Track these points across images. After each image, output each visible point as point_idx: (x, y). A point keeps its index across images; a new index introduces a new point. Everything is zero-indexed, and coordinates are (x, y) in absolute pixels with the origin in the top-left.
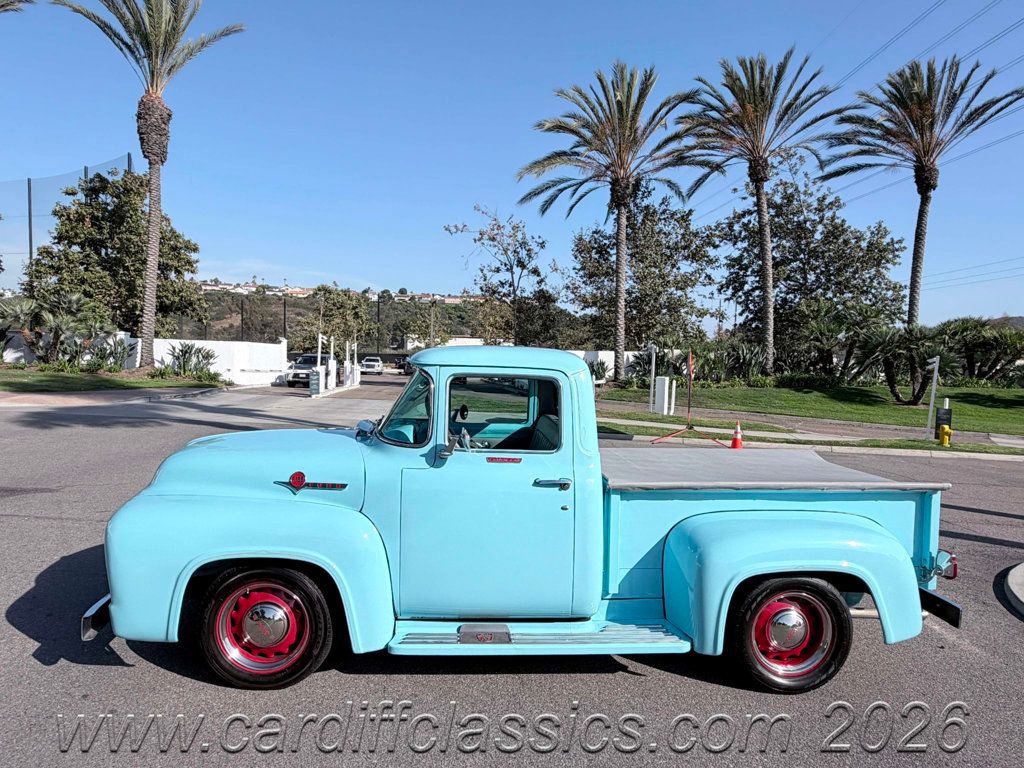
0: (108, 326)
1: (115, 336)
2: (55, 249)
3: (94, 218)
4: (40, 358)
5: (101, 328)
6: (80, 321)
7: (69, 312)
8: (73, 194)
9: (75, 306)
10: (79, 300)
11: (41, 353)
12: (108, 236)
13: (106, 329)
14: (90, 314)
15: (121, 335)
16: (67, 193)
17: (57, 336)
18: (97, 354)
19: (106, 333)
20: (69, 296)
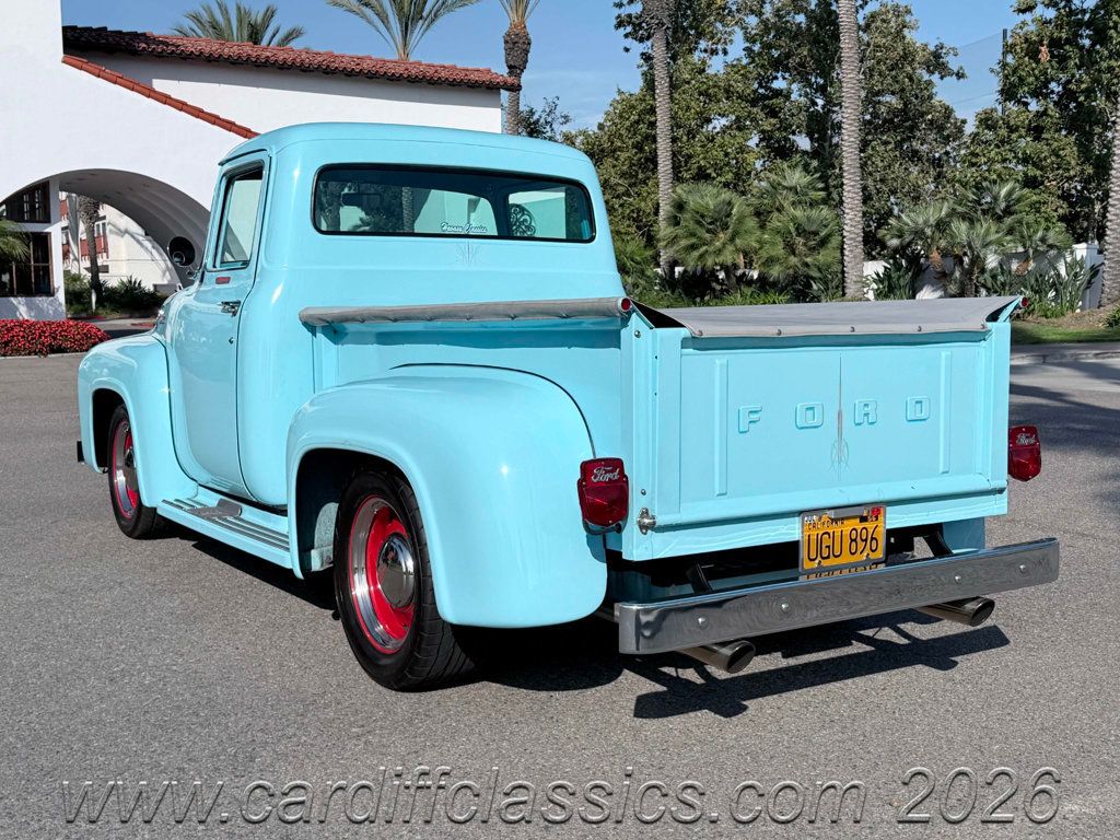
0: (1057, 234)
1: (1072, 253)
2: (999, 112)
3: (1055, 43)
5: (1043, 240)
6: (1010, 231)
7: (999, 219)
8: (1030, 9)
9: (1003, 205)
10: (1010, 194)
11: (954, 290)
13: (1050, 242)
14: (1031, 218)
15: (1081, 250)
16: (1024, 11)
18: (1032, 287)
19: (1051, 247)
20: (996, 188)
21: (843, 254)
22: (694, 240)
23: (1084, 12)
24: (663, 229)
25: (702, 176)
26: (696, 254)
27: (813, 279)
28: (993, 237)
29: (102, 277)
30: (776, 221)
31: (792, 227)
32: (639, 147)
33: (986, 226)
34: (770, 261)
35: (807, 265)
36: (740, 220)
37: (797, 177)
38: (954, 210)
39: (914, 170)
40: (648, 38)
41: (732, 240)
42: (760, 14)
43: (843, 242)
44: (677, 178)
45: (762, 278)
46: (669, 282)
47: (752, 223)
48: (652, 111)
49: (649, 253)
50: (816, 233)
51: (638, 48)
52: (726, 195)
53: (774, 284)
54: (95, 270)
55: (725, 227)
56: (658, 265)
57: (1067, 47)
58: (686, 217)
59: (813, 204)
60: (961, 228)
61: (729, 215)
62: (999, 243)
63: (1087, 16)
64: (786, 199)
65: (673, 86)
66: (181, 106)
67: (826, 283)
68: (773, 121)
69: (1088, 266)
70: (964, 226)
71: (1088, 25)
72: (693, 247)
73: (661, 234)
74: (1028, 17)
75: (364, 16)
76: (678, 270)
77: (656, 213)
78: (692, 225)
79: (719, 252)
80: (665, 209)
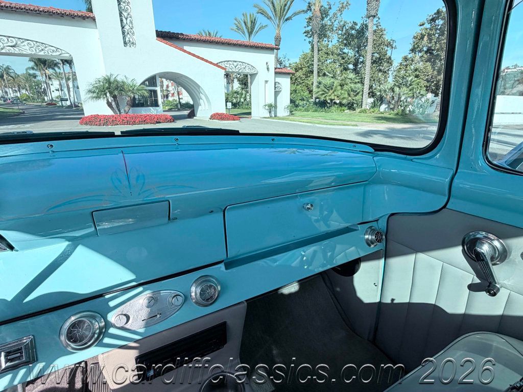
0: (423, 92)
1: (426, 96)
2: (409, 56)
3: (429, 35)
4: (391, 109)
5: (419, 93)
6: (410, 90)
7: (408, 87)
8: (423, 25)
9: (409, 83)
10: (412, 80)
11: (392, 106)
12: (434, 44)
13: (421, 93)
14: (416, 87)
15: (429, 96)
16: (421, 25)
17: (399, 98)
18: (415, 106)
19: (421, 95)
20: (407, 78)
21: (362, 97)
22: (324, 92)
23: (438, 25)
24: (315, 89)
25: (324, 75)
26: (324, 96)
27: (355, 103)
28: (406, 92)
29: (181, 100)
30: (345, 87)
31: (350, 89)
32: (308, 67)
33: (404, 89)
34: (344, 98)
35: (353, 100)
36: (336, 87)
37: (352, 76)
38: (395, 84)
39: (380, 74)
40: (311, 37)
41: (333, 92)
42: (342, 31)
43: (363, 93)
44: (319, 76)
45: (340, 103)
46: (315, 103)
47: (339, 88)
48: (313, 57)
49: (310, 95)
50: (356, 91)
51: (308, 40)
52: (332, 80)
53: (343, 105)
54: (179, 99)
55: (332, 89)
56: (312, 98)
57: (433, 36)
58: (322, 86)
59: (356, 83)
60: (397, 89)
61: (333, 86)
62: (407, 94)
63: (440, 26)
64: (348, 81)
65: (319, 51)
66: (189, 53)
67: (357, 105)
68: (344, 60)
69: (430, 101)
70: (398, 89)
71: (439, 30)
72: (323, 94)
73: (314, 91)
74: (422, 27)
75: (239, 33)
76: (317, 100)
77: (312, 84)
78: (323, 88)
79: (330, 96)
80: (315, 84)
